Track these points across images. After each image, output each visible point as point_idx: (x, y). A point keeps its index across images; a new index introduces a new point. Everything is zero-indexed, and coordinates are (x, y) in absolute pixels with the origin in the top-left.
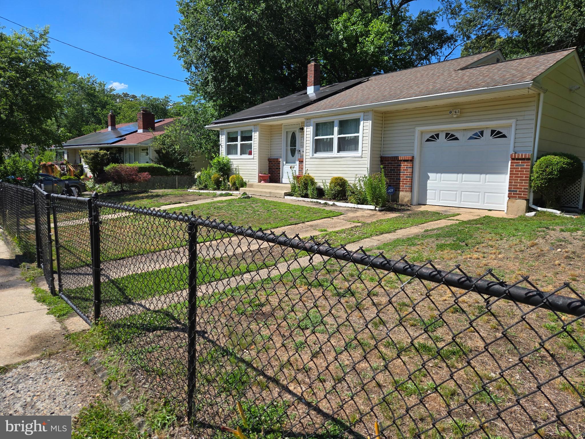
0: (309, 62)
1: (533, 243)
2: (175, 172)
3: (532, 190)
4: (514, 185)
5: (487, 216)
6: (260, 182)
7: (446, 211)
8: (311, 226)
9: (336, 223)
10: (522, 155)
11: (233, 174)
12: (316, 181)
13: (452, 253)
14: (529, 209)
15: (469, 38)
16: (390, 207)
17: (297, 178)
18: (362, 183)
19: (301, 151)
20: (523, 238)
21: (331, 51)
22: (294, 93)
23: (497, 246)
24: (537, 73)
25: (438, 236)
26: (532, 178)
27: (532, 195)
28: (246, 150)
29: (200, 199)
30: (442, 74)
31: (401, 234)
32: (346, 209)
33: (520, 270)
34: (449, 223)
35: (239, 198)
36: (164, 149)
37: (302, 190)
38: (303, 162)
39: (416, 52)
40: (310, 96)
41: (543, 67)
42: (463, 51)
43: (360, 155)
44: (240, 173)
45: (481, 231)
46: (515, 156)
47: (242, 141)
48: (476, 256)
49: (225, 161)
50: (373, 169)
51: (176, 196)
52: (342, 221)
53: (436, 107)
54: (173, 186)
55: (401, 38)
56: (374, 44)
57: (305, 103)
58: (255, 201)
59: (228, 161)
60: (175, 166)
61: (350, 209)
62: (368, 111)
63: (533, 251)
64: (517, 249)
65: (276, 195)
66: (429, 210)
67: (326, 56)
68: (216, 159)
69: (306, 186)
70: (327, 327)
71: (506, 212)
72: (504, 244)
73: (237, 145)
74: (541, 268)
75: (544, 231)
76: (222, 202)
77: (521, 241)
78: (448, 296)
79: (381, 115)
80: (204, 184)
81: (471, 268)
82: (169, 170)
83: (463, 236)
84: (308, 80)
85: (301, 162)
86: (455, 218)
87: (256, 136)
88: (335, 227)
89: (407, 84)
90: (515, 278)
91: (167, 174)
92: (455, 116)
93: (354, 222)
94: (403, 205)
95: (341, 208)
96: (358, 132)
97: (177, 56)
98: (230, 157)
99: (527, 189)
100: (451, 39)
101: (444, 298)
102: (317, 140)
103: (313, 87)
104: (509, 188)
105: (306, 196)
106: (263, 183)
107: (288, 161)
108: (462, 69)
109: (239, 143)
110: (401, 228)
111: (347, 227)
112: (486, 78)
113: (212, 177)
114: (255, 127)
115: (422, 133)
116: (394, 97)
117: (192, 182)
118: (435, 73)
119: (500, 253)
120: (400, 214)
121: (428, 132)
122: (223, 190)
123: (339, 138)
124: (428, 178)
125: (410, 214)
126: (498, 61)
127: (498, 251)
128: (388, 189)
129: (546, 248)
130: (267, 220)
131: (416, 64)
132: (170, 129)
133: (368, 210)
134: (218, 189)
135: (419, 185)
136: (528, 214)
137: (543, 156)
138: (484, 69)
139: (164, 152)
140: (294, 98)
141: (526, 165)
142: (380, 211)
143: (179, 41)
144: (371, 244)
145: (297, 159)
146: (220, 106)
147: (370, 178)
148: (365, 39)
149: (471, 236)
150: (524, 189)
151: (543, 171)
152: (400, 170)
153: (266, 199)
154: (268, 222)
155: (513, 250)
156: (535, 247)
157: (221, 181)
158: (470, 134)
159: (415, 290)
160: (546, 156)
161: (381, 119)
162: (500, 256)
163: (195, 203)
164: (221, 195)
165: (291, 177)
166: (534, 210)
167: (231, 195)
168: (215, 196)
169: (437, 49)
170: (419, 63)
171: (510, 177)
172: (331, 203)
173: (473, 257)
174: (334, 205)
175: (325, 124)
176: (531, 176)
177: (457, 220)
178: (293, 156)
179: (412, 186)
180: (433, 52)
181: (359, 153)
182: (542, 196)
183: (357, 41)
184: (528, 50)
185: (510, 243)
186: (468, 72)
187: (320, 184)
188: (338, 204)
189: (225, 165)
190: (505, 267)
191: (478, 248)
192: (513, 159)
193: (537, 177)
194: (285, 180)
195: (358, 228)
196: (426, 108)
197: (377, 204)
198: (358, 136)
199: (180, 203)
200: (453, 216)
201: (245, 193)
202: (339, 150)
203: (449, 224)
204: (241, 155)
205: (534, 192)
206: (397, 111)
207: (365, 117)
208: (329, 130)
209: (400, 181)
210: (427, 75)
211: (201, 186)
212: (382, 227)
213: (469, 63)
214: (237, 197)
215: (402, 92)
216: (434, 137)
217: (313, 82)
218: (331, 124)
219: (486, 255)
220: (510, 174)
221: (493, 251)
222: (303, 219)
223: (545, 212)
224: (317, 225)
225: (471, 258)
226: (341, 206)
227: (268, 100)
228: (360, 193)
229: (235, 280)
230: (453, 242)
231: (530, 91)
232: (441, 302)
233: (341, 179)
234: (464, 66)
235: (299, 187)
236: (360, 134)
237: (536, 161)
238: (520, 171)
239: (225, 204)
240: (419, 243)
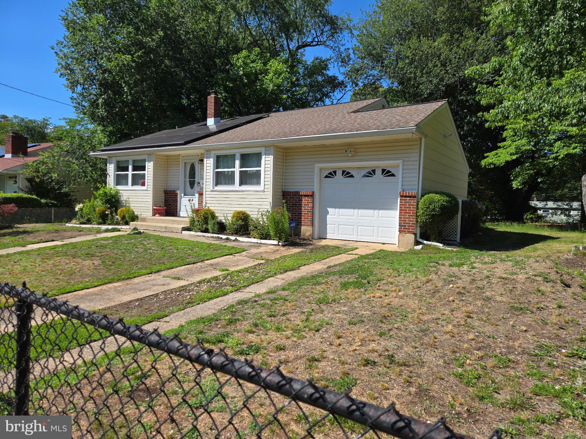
0: (209, 94)
1: (428, 279)
2: (51, 203)
3: (418, 225)
4: (403, 221)
5: (382, 250)
6: (154, 215)
7: (345, 245)
8: (212, 265)
9: (238, 261)
10: (409, 193)
11: (123, 206)
12: (217, 215)
13: (356, 292)
14: (417, 243)
15: (357, 85)
16: (293, 242)
17: (196, 211)
18: (265, 217)
19: (201, 183)
20: (418, 273)
21: (231, 85)
22: (194, 124)
23: (396, 283)
24: (418, 120)
25: (341, 273)
26: (418, 214)
27: (419, 229)
28: (138, 180)
29: (80, 235)
30: (337, 115)
31: (305, 271)
32: (249, 244)
33: (420, 309)
34: (349, 257)
35: (128, 234)
36: (38, 177)
37: (202, 224)
38: (202, 194)
39: (311, 94)
40: (210, 127)
41: (422, 115)
42: (352, 97)
43: (262, 189)
44: (131, 205)
45: (379, 266)
46: (403, 193)
47: (133, 170)
48: (378, 295)
49: (113, 192)
50: (275, 204)
51: (49, 232)
52: (245, 258)
53: (333, 145)
54: (48, 220)
55: (297, 80)
56: (272, 82)
57: (204, 134)
58: (148, 237)
59: (117, 192)
60: (51, 197)
61: (252, 244)
62: (269, 146)
63: (428, 288)
64: (415, 285)
65: (173, 230)
66: (330, 244)
67: (227, 89)
68: (102, 189)
69: (206, 220)
70: (228, 401)
71: (397, 245)
72: (402, 280)
73: (127, 175)
74: (438, 305)
75: (435, 267)
76: (107, 239)
77: (417, 277)
78: (357, 344)
79: (282, 151)
80: (86, 218)
81: (375, 309)
82: (43, 201)
83: (364, 273)
84: (208, 112)
85: (201, 194)
86: (354, 252)
87: (150, 166)
88: (237, 265)
89: (305, 122)
90: (418, 318)
91: (40, 205)
92: (350, 155)
93: (257, 259)
94: (305, 240)
95: (244, 244)
96: (260, 167)
97: (59, 73)
98: (119, 187)
99: (414, 224)
100: (342, 85)
101: (354, 348)
102: (217, 172)
103: (213, 119)
104: (399, 223)
105: (206, 231)
106: (157, 217)
107: (187, 193)
108: (354, 112)
109: (130, 173)
110: (305, 265)
111: (250, 265)
112: (376, 122)
113: (97, 209)
114: (149, 156)
115: (321, 169)
116: (294, 134)
117: (71, 216)
118: (331, 114)
119: (400, 291)
120: (302, 249)
121: (325, 169)
122: (109, 224)
123: (241, 172)
124: (328, 212)
125: (312, 249)
126: (384, 107)
127: (398, 288)
128: (290, 224)
129: (440, 284)
130: (160, 259)
131: (312, 104)
132: (47, 154)
133: (271, 245)
134: (104, 223)
135: (320, 220)
136: (416, 247)
137: (426, 194)
138: (373, 113)
139: (37, 180)
140: (193, 129)
141: (413, 202)
142: (283, 246)
143: (62, 58)
144: (275, 284)
145: (196, 191)
146: (111, 132)
147: (273, 212)
148: (264, 77)
149: (371, 273)
150: (412, 224)
151: (427, 208)
152: (301, 205)
153: (161, 235)
154: (161, 262)
155: (411, 287)
156: (430, 283)
157: (108, 214)
158: (364, 172)
159: (324, 340)
160: (428, 194)
161: (282, 154)
162: (400, 293)
163: (73, 240)
164: (107, 231)
165: (189, 210)
166: (421, 243)
167: (119, 231)
168: (99, 232)
169: (330, 92)
170: (314, 104)
171: (400, 213)
172: (233, 238)
173: (376, 296)
174: (236, 240)
175: (226, 156)
176: (417, 213)
177: (356, 254)
178: (192, 188)
179: (312, 221)
180: (327, 95)
181: (261, 188)
182: (426, 230)
183: (257, 78)
184: (406, 100)
185: (408, 279)
186: (360, 115)
187: (221, 218)
188: (240, 239)
189: (113, 197)
190: (406, 306)
191: (379, 286)
192: (401, 196)
193: (423, 213)
194: (183, 213)
195: (261, 265)
196: (323, 146)
197: (280, 239)
198: (260, 170)
199: (53, 241)
200: (352, 250)
201: (135, 229)
202: (241, 184)
203: (350, 259)
204: (132, 185)
205: (420, 227)
206: (298, 148)
207: (267, 152)
208: (230, 162)
209: (301, 216)
210: (323, 115)
211: (82, 220)
212: (286, 264)
213: (360, 107)
214: (126, 233)
215: (301, 129)
216: (332, 174)
217: (213, 114)
218: (233, 157)
219: (387, 293)
220: (400, 210)
221: (394, 289)
222: (202, 257)
223: (430, 245)
224: (217, 264)
225: (374, 297)
226: (243, 242)
227: (165, 129)
228: (263, 227)
229: (114, 340)
230: (355, 280)
231: (414, 135)
232: (352, 353)
233: (244, 213)
234: (356, 109)
235: (198, 221)
236: (262, 169)
237: (421, 199)
238: (408, 208)
239: (111, 241)
240: (323, 281)
